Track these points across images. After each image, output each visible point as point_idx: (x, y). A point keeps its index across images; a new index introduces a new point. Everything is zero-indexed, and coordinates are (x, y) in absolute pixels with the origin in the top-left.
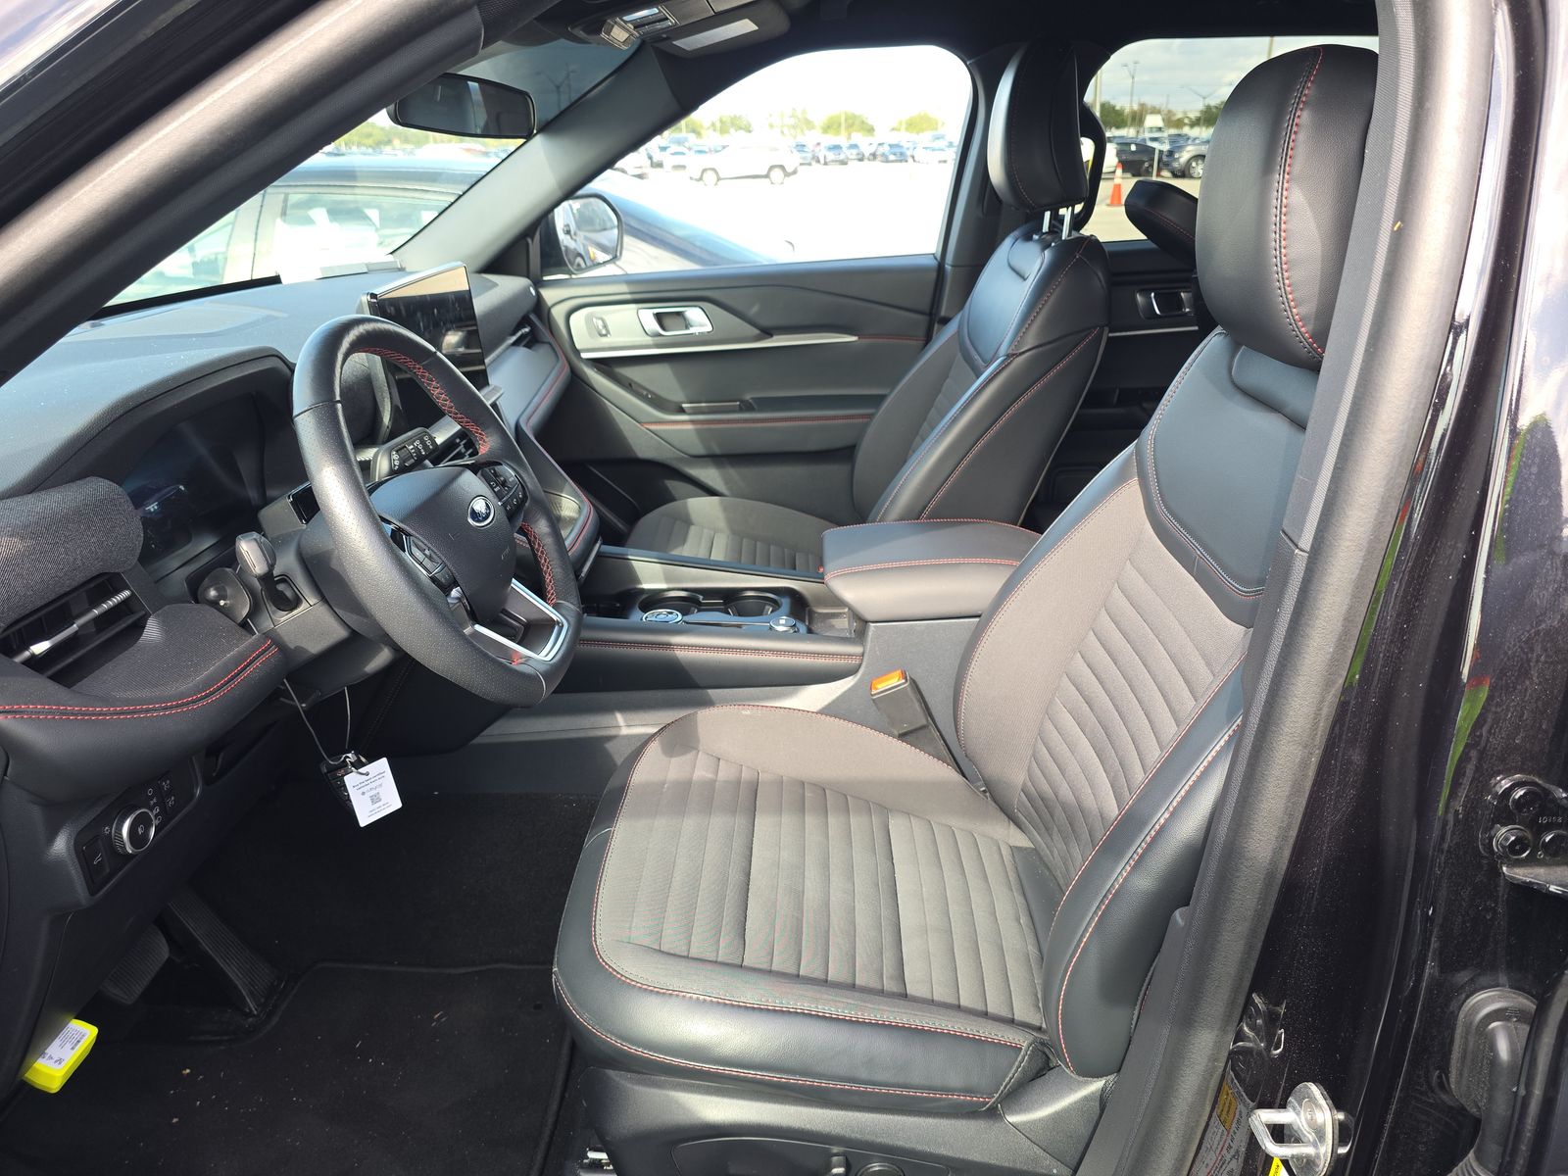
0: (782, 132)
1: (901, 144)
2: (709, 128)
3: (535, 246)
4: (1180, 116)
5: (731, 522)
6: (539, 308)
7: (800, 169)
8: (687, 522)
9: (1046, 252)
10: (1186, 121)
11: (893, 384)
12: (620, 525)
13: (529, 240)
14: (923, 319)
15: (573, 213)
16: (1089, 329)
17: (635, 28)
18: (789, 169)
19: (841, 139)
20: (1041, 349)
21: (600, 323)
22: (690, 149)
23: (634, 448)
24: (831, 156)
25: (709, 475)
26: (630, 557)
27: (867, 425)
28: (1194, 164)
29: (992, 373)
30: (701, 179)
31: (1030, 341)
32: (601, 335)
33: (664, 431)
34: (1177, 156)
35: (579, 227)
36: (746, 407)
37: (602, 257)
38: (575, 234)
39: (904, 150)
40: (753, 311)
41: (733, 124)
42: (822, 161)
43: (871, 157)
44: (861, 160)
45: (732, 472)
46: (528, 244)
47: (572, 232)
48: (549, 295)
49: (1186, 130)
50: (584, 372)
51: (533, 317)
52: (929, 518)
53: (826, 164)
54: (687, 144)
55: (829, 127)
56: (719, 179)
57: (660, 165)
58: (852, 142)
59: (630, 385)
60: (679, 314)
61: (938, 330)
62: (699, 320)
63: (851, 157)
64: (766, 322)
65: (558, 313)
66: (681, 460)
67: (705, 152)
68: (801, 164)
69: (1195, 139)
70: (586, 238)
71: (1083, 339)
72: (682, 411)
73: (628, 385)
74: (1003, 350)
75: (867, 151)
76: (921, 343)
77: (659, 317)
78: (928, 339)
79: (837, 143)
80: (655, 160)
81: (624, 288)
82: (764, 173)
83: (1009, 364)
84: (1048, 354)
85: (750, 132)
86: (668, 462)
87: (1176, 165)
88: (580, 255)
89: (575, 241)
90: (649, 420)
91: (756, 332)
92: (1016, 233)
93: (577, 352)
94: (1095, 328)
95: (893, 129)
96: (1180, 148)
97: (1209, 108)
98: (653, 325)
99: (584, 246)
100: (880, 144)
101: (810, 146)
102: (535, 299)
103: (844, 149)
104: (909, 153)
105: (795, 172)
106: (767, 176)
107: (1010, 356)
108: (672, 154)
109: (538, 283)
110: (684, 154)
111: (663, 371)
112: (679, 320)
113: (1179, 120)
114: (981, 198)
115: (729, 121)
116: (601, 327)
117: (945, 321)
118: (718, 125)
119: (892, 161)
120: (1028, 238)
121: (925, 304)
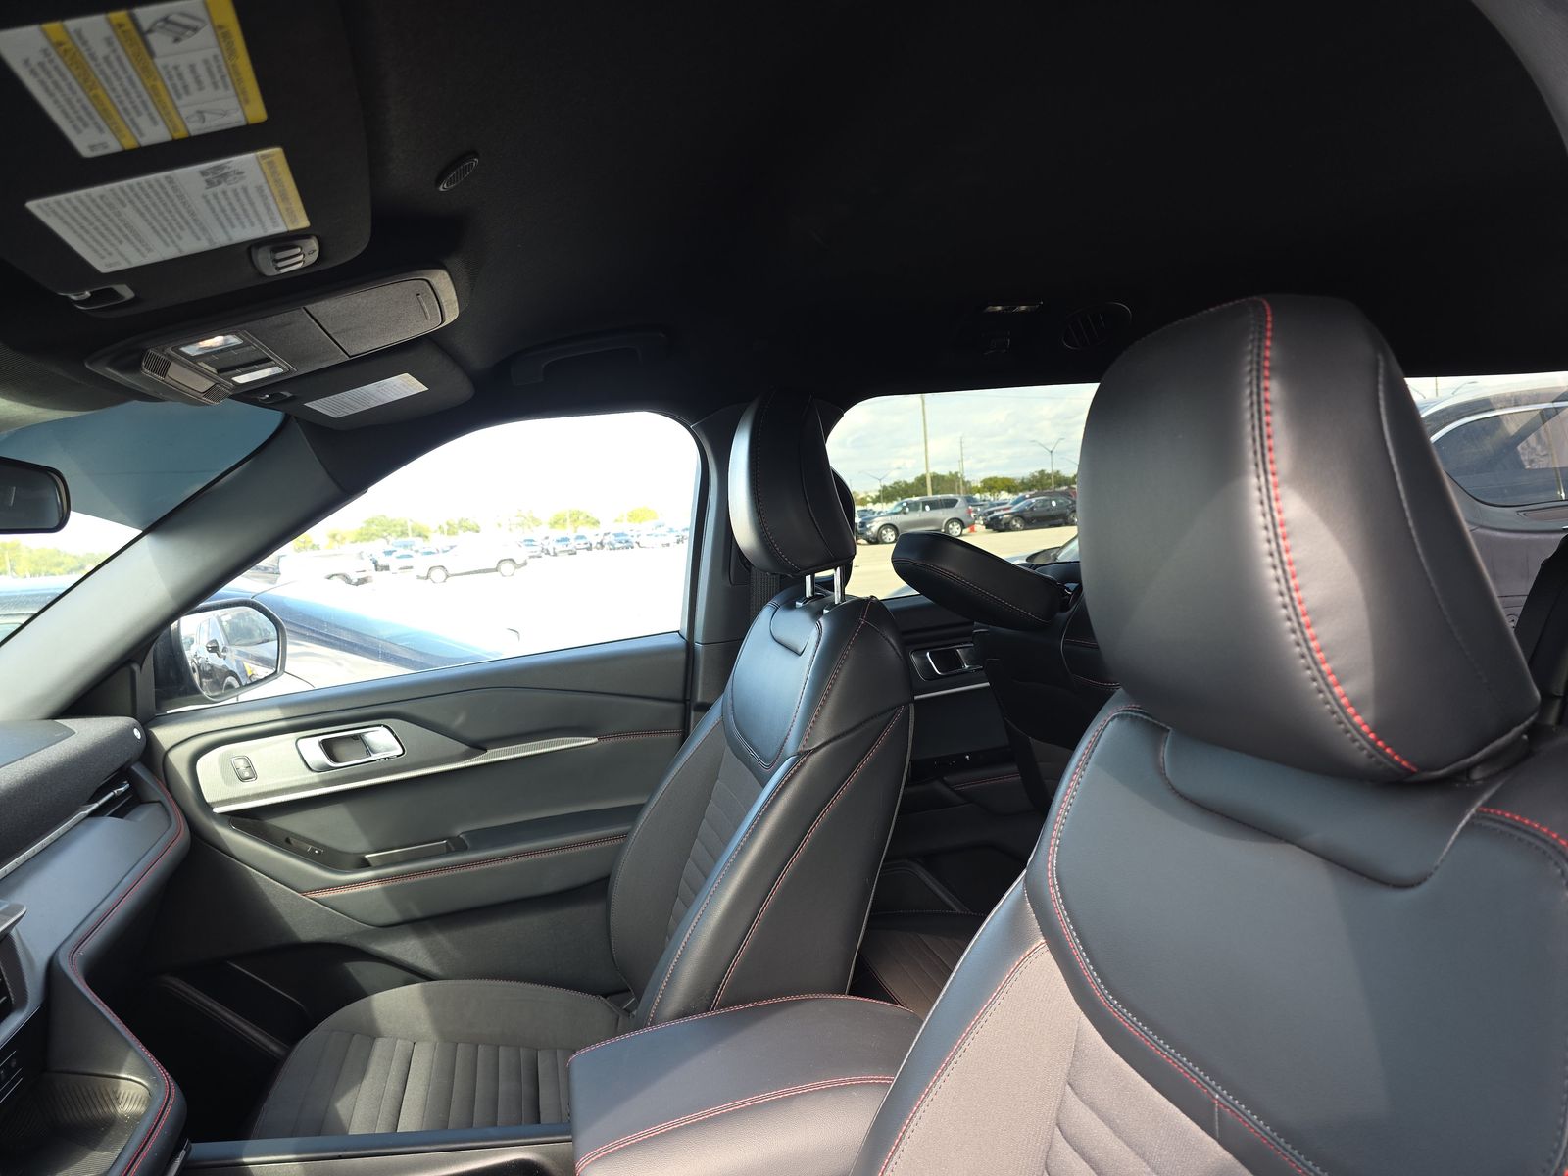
0: (510, 530)
1: (626, 533)
2: (435, 532)
3: (145, 675)
4: (862, 495)
5: (438, 1020)
6: (151, 755)
7: (529, 561)
8: (370, 1033)
9: (822, 620)
10: (869, 499)
11: (652, 790)
12: (275, 1048)
13: (136, 668)
14: (675, 708)
15: (222, 626)
16: (889, 710)
17: (219, 371)
18: (519, 561)
19: (568, 531)
20: (839, 741)
21: (241, 764)
22: (417, 551)
23: (295, 929)
24: (559, 547)
25: (410, 949)
26: (246, 1160)
27: (620, 849)
28: (884, 532)
29: (781, 780)
30: (428, 578)
31: (822, 733)
32: (243, 779)
33: (334, 898)
34: (868, 526)
35: (230, 642)
36: (458, 846)
37: (262, 672)
38: (225, 650)
39: (628, 538)
40: (458, 722)
41: (460, 527)
42: (552, 553)
43: (599, 546)
44: (589, 549)
45: (442, 939)
46: (133, 673)
47: (221, 649)
48: (164, 735)
49: (870, 506)
50: (217, 833)
51: (138, 769)
52: (722, 1006)
53: (555, 554)
54: (414, 548)
55: (555, 523)
56: (447, 577)
57: (387, 568)
58: (580, 533)
59: (288, 841)
60: (355, 737)
61: (696, 722)
62: (382, 740)
63: (578, 547)
64: (477, 734)
65: (178, 759)
66: (364, 934)
67: (434, 553)
68: (531, 557)
69: (879, 513)
70: (240, 653)
71: (888, 722)
72: (365, 865)
73: (285, 842)
74: (791, 746)
75: (594, 541)
76: (677, 736)
77: (328, 747)
78: (685, 734)
79: (565, 536)
80: (380, 563)
81: (277, 714)
82: (495, 567)
83: (802, 765)
84: (848, 747)
85: (478, 532)
86: (346, 940)
87: (869, 533)
88: (232, 674)
89: (225, 658)
90: (316, 886)
91: (464, 747)
92: (775, 601)
93: (207, 807)
94: (899, 706)
95: (617, 521)
96: (870, 520)
97: (885, 488)
98: (318, 756)
99: (238, 661)
100: (605, 534)
101: (539, 540)
102: (144, 743)
103: (572, 540)
104: (634, 540)
105: (525, 564)
106: (496, 570)
107: (801, 755)
108: (398, 557)
109: (148, 722)
110: (411, 556)
111: (337, 814)
112: (358, 744)
113: (863, 499)
114: (727, 567)
115: (457, 523)
116: (242, 769)
117: (704, 707)
118: (446, 528)
119: (619, 548)
120: (790, 606)
121: (676, 690)
